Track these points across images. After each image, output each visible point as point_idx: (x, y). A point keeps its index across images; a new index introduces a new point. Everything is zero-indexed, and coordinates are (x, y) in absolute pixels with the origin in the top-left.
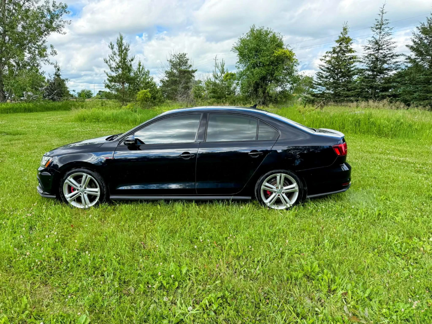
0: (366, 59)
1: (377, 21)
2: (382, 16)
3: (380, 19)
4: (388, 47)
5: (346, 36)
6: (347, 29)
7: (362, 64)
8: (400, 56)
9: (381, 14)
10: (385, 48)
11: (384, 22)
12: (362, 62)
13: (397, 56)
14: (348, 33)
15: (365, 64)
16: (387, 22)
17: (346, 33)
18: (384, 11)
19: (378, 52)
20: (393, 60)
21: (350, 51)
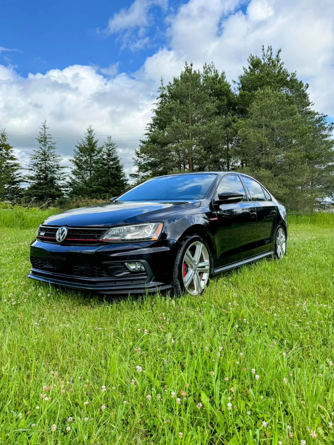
0: (35, 167)
1: (41, 134)
2: (45, 131)
3: (43, 133)
4: (54, 159)
5: (6, 143)
6: (5, 136)
7: (32, 172)
8: (65, 168)
9: (43, 128)
10: (52, 160)
11: (47, 137)
12: (32, 170)
13: (63, 168)
14: (7, 140)
15: (35, 172)
16: (50, 136)
17: (5, 140)
18: (46, 126)
19: (45, 163)
20: (59, 171)
21: (12, 158)
